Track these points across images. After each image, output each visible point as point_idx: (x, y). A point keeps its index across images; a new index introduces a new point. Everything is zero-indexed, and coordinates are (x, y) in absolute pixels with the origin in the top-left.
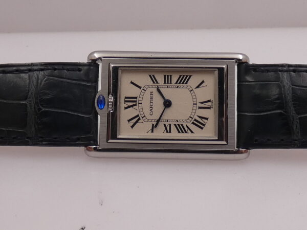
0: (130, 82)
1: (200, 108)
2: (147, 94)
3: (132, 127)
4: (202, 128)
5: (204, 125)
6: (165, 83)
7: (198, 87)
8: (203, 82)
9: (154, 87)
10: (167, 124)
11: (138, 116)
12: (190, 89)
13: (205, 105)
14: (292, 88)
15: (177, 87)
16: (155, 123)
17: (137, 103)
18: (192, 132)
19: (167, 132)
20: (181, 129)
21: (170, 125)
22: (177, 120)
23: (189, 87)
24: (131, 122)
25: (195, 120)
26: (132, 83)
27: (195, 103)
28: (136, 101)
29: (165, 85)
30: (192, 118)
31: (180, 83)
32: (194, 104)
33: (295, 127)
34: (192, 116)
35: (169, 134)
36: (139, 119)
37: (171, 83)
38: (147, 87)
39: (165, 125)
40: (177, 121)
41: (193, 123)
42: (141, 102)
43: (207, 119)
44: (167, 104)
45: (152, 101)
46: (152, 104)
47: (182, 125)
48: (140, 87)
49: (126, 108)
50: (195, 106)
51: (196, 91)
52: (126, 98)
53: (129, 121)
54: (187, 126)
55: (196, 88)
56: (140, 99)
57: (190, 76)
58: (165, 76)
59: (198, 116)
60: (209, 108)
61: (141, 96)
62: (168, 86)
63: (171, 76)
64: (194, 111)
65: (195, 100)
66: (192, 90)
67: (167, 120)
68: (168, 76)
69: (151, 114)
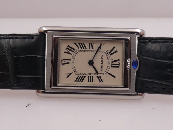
1: (70, 60)
2: (104, 69)
3: (114, 47)
4: (69, 46)
5: (67, 48)
6: (93, 77)
8: (67, 77)
9: (100, 74)
10: (92, 49)
11: (111, 55)
12: (75, 72)
13: (67, 61)
15: (84, 74)
16: (99, 50)
19: (91, 44)
20: (83, 46)
21: (89, 48)
22: (85, 51)
23: (77, 73)
25: (73, 52)
26: (115, 77)
28: (112, 64)
29: (93, 76)
30: (75, 53)
31: (83, 76)
32: (73, 62)
34: (75, 54)
35: (90, 42)
36: (110, 53)
37: (89, 77)
38: (105, 74)
39: (93, 49)
40: (84, 51)
41: (74, 49)
42: (109, 64)
43: (65, 52)
44: (91, 63)
45: (101, 64)
46: (101, 62)
47: (82, 48)
48: (109, 74)
49: (119, 60)
51: (72, 71)
52: (119, 67)
53: (116, 52)
54: (79, 48)
55: (72, 73)
56: (109, 66)
57: (76, 81)
58: (92, 81)
59: (71, 54)
60: (64, 59)
61: (108, 68)
62: (91, 74)
63: (89, 81)
64: (73, 57)
65: (73, 65)
66: (74, 72)
67: (91, 51)
68: (91, 81)
69: (102, 56)
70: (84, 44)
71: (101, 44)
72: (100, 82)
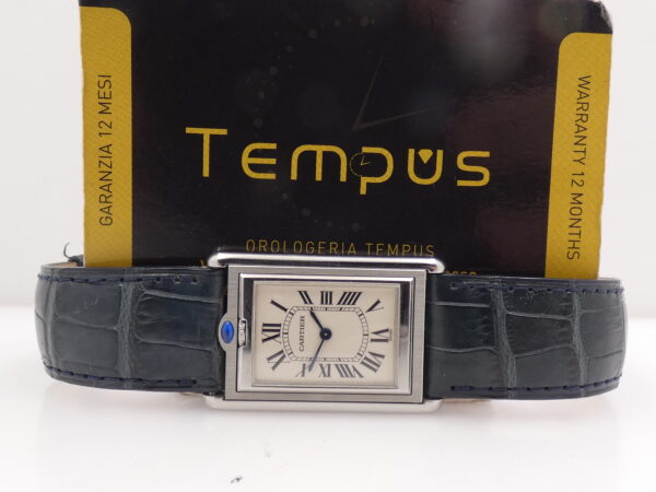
0: (271, 301)
1: (373, 340)
2: (296, 320)
3: (274, 368)
4: (375, 370)
5: (378, 366)
6: (322, 303)
7: (371, 309)
8: (378, 302)
9: (306, 309)
10: (324, 364)
11: (282, 352)
12: (360, 313)
13: (380, 336)
14: (508, 315)
15: (341, 310)
16: (308, 364)
17: (281, 333)
18: (361, 376)
19: (325, 375)
20: (344, 370)
21: (329, 365)
23: (357, 310)
24: (272, 360)
25: (366, 358)
26: (273, 302)
27: (366, 333)
28: (279, 331)
29: (322, 306)
30: (361, 356)
31: (344, 303)
32: (364, 335)
33: (509, 372)
34: (361, 353)
35: (327, 379)
36: (284, 356)
37: (331, 303)
38: (295, 309)
39: (321, 365)
40: (340, 360)
41: (363, 363)
42: (286, 331)
43: (383, 357)
44: (326, 334)
45: (302, 331)
46: (302, 335)
47: (347, 366)
48: (285, 310)
49: (264, 340)
50: (366, 337)
51: (368, 315)
52: (265, 325)
53: (269, 359)
54: (353, 366)
55: (368, 311)
56: (286, 327)
57: (360, 293)
58: (322, 293)
59: (370, 353)
60: (386, 341)
61: (287, 323)
62: (327, 308)
63: (331, 293)
64: (364, 345)
65: (365, 329)
66: (362, 314)
67: (326, 359)
68: (327, 293)
69: (302, 349)
70: (342, 376)
71: (303, 376)
72: (305, 292)
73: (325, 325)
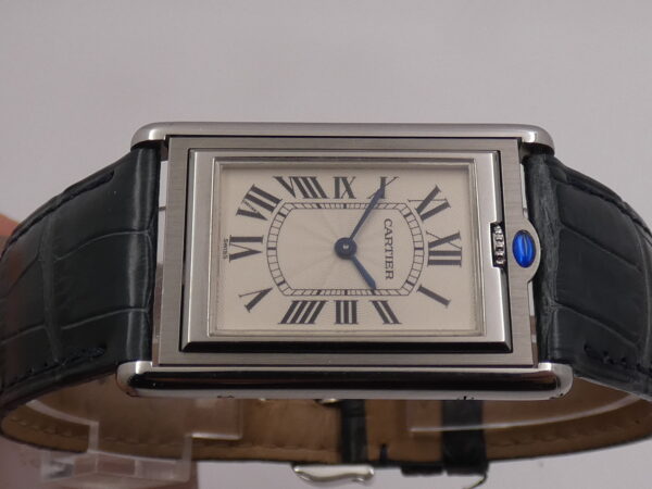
0: (450, 305)
1: (259, 240)
3: (436, 191)
4: (254, 189)
5: (248, 197)
6: (354, 303)
7: (263, 293)
8: (250, 306)
9: (384, 292)
10: (346, 199)
11: (424, 217)
12: (283, 287)
13: (244, 246)
15: (319, 291)
17: (426, 249)
19: (344, 180)
20: (310, 189)
21: (337, 196)
22: (320, 207)
23: (289, 292)
24: (440, 203)
25: (271, 209)
26: (445, 302)
27: (272, 252)
28: (431, 253)
29: (354, 298)
30: (279, 213)
31: (313, 303)
32: (274, 249)
34: (280, 218)
36: (419, 210)
37: (338, 303)
38: (403, 292)
39: (351, 196)
40: (318, 205)
41: (277, 201)
42: (418, 252)
43: (241, 212)
44: (346, 250)
45: (388, 254)
46: (388, 247)
47: (306, 196)
48: (422, 290)
49: (457, 236)
50: (271, 245)
51: (268, 283)
52: (458, 263)
53: (446, 205)
54: (294, 195)
55: (269, 290)
56: (419, 260)
57: (284, 321)
58: (355, 321)
59: (263, 218)
60: (234, 239)
61: (417, 266)
62: (346, 294)
63: (338, 321)
64: (274, 231)
65: (272, 259)
66: (279, 285)
67: (345, 207)
68: (346, 321)
69: (388, 223)
70: (314, 179)
71: (383, 180)
72: (386, 321)
73: (347, 266)
